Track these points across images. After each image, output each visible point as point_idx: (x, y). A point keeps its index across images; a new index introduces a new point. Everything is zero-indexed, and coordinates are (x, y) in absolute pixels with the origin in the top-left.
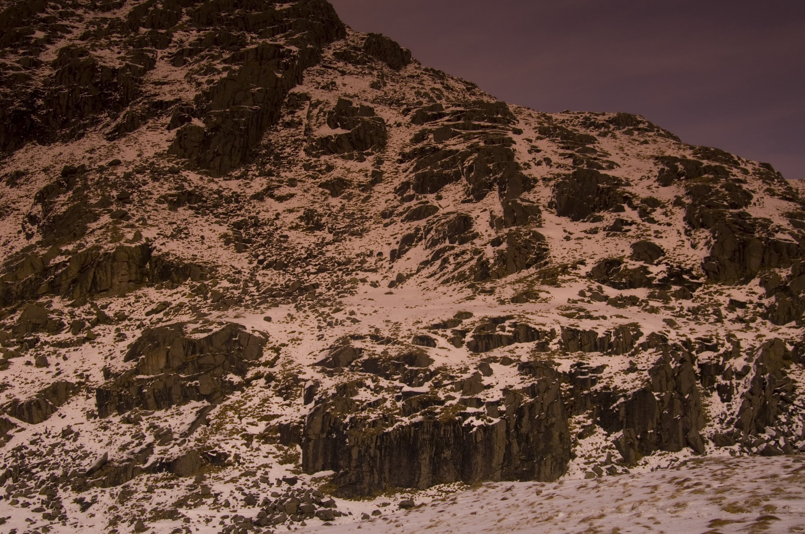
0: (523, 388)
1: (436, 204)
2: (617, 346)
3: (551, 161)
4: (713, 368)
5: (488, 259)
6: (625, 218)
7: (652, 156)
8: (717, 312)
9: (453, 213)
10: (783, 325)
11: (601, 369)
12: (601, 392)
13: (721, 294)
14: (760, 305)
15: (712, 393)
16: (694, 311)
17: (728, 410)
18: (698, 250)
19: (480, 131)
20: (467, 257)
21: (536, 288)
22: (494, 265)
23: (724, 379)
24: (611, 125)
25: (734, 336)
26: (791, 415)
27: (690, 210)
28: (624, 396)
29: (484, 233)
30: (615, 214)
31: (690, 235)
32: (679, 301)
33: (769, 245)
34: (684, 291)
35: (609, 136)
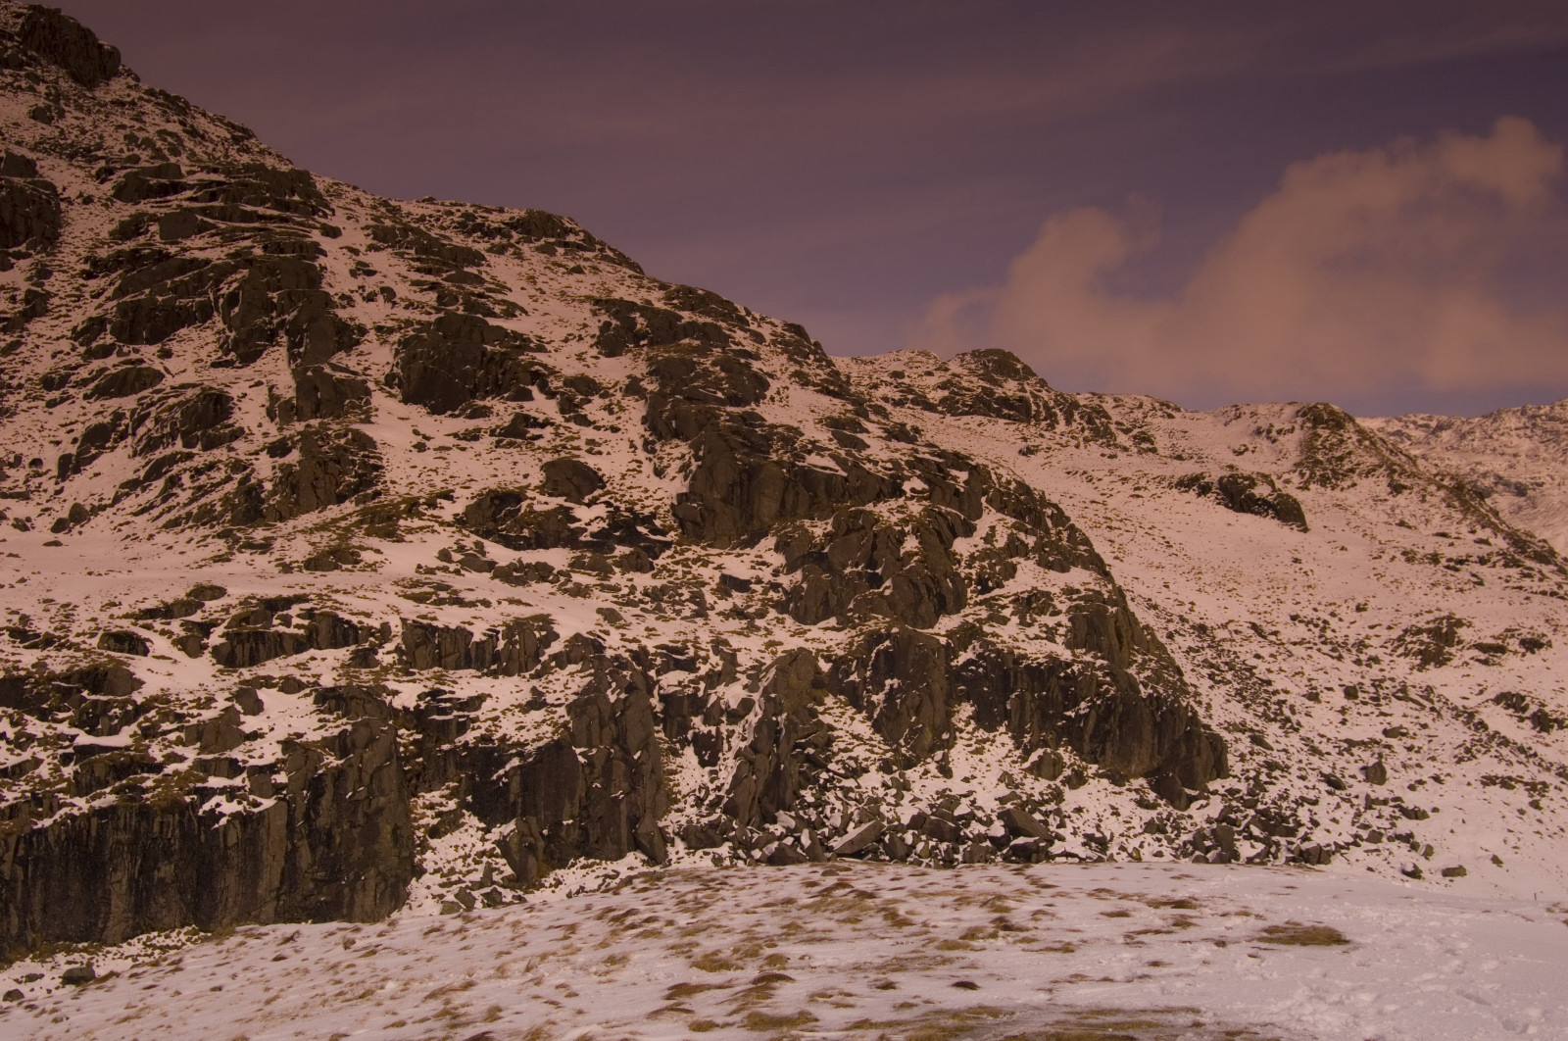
0: (324, 739)
1: (158, 366)
2: (509, 659)
3: (394, 295)
4: (686, 702)
5: (260, 483)
6: (533, 414)
7: (588, 298)
8: (697, 598)
9: (194, 386)
10: (815, 624)
11: (476, 702)
12: (476, 746)
13: (706, 564)
14: (775, 587)
15: (683, 748)
16: (656, 595)
17: (712, 781)
18: (666, 480)
19: (257, 225)
20: (218, 475)
21: (355, 542)
22: (273, 493)
23: (706, 722)
24: (514, 233)
25: (726, 643)
26: (824, 789)
27: (655, 403)
28: (520, 755)
29: (255, 429)
30: (514, 404)
31: (653, 451)
32: (628, 576)
33: (795, 476)
34: (639, 557)
35: (508, 253)
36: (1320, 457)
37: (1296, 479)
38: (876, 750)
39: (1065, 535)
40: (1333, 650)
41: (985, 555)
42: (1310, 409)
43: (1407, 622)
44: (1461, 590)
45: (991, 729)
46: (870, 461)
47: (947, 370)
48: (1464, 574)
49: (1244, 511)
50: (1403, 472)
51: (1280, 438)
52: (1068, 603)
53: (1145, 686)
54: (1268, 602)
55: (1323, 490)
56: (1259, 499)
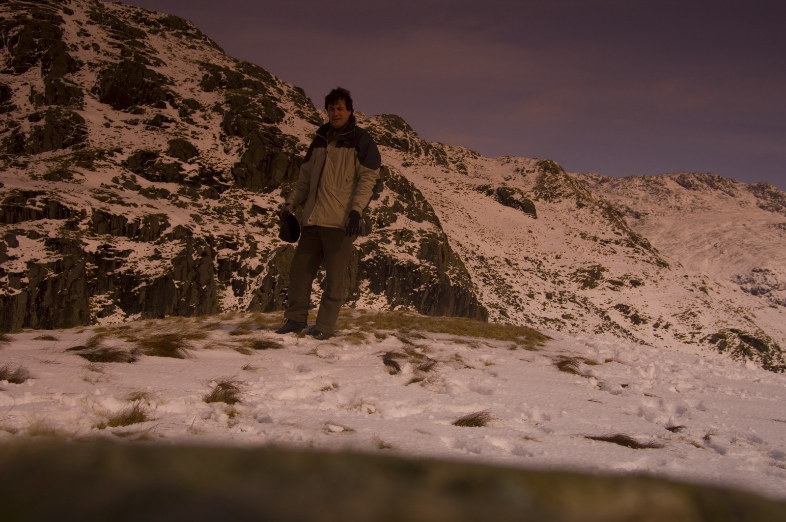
0: (49, 263)
2: (145, 234)
3: (99, 48)
4: (230, 264)
5: (23, 134)
6: (166, 115)
7: (198, 62)
8: (240, 215)
11: (127, 253)
12: (125, 273)
13: (246, 199)
15: (227, 286)
16: (219, 211)
17: (240, 304)
18: (230, 156)
19: (30, 3)
20: (2, 128)
21: (70, 168)
22: (30, 139)
23: (239, 275)
24: (161, 25)
25: (253, 238)
27: (228, 117)
28: (147, 281)
29: (22, 107)
30: (156, 109)
31: (225, 140)
32: (207, 200)
33: (294, 160)
34: (213, 191)
35: (158, 34)
36: (545, 186)
37: (533, 195)
39: (422, 205)
40: (543, 275)
41: (382, 209)
42: (544, 162)
43: (579, 266)
44: (606, 254)
45: (377, 293)
47: (369, 122)
48: (608, 247)
49: (507, 205)
50: (584, 198)
51: (528, 174)
52: (420, 237)
53: (453, 281)
54: (515, 249)
55: (545, 202)
56: (515, 200)
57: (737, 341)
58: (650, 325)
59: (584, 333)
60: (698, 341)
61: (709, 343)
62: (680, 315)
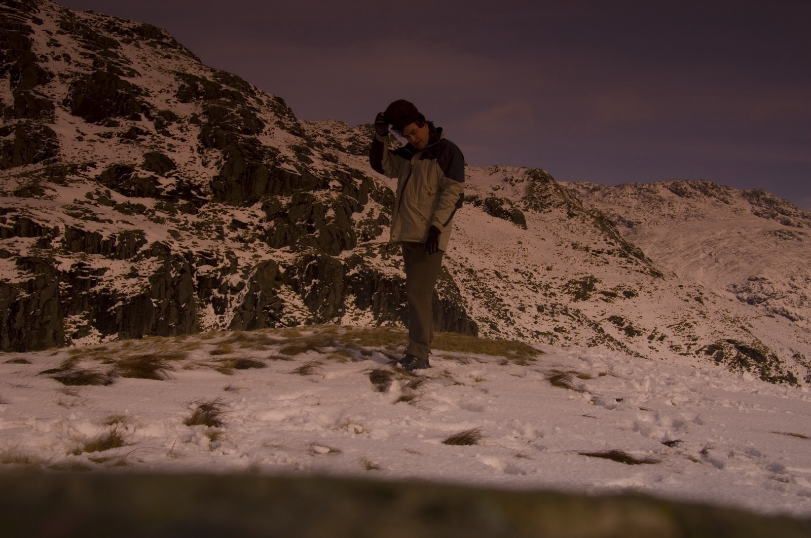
0: (20, 283)
2: (121, 251)
3: (70, 58)
4: (210, 281)
6: (141, 128)
7: (173, 72)
8: (219, 230)
10: (279, 248)
11: (102, 271)
12: (100, 294)
13: (225, 213)
14: (260, 228)
15: (207, 304)
16: (198, 226)
17: (220, 322)
18: (208, 169)
21: (42, 184)
23: (219, 292)
24: (135, 34)
25: (233, 253)
27: (205, 129)
28: (123, 300)
30: (131, 122)
31: (203, 153)
32: (185, 215)
33: (275, 172)
34: (191, 206)
35: (132, 44)
36: (535, 195)
37: (522, 205)
38: (305, 314)
40: (533, 288)
41: (367, 222)
42: (533, 171)
43: (570, 277)
44: (598, 265)
45: (363, 309)
46: (313, 169)
47: (352, 132)
48: (600, 258)
49: (496, 216)
50: (575, 207)
51: (517, 184)
53: (441, 295)
54: (505, 261)
55: (535, 212)
56: (505, 211)
57: (734, 352)
58: (645, 337)
59: (577, 346)
60: (694, 352)
61: (705, 354)
62: (675, 326)
